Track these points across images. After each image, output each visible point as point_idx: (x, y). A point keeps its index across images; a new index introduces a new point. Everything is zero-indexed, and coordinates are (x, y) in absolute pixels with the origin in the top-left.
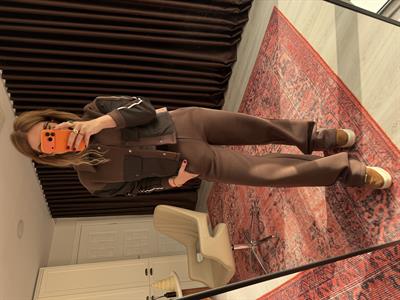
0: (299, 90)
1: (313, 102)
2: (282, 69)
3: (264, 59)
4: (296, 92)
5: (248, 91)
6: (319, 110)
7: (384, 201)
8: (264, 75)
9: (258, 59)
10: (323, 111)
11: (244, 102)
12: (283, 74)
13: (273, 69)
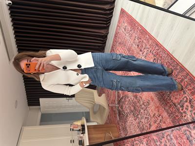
3: (119, 28)
8: (119, 34)
13: (122, 31)
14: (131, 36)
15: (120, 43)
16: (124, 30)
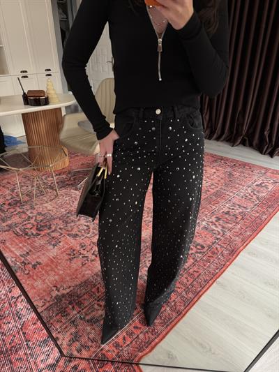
0: (250, 197)
1: (245, 206)
2: (261, 184)
3: (263, 172)
4: (247, 195)
5: (233, 161)
6: (241, 210)
7: (199, 251)
8: (250, 172)
9: (260, 167)
10: (242, 213)
11: (222, 159)
12: (257, 185)
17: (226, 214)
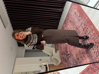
1: (82, 22)
6: (83, 25)
8: (70, 15)
9: (69, 11)
13: (72, 13)
14: (79, 21)
15: (70, 21)
16: (74, 14)
17: (84, 30)
